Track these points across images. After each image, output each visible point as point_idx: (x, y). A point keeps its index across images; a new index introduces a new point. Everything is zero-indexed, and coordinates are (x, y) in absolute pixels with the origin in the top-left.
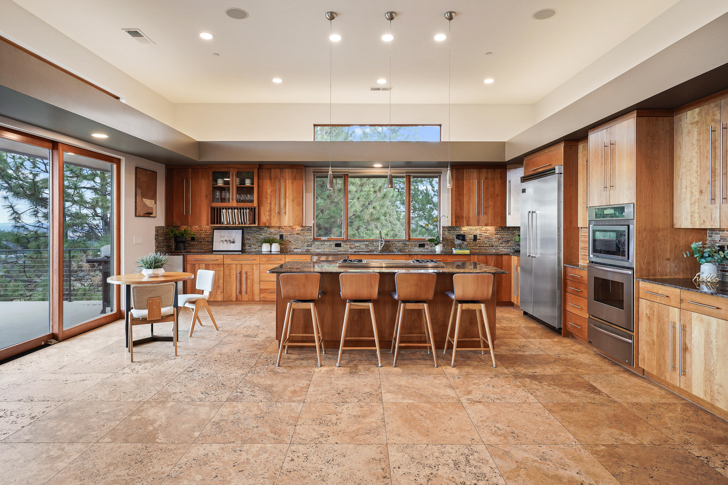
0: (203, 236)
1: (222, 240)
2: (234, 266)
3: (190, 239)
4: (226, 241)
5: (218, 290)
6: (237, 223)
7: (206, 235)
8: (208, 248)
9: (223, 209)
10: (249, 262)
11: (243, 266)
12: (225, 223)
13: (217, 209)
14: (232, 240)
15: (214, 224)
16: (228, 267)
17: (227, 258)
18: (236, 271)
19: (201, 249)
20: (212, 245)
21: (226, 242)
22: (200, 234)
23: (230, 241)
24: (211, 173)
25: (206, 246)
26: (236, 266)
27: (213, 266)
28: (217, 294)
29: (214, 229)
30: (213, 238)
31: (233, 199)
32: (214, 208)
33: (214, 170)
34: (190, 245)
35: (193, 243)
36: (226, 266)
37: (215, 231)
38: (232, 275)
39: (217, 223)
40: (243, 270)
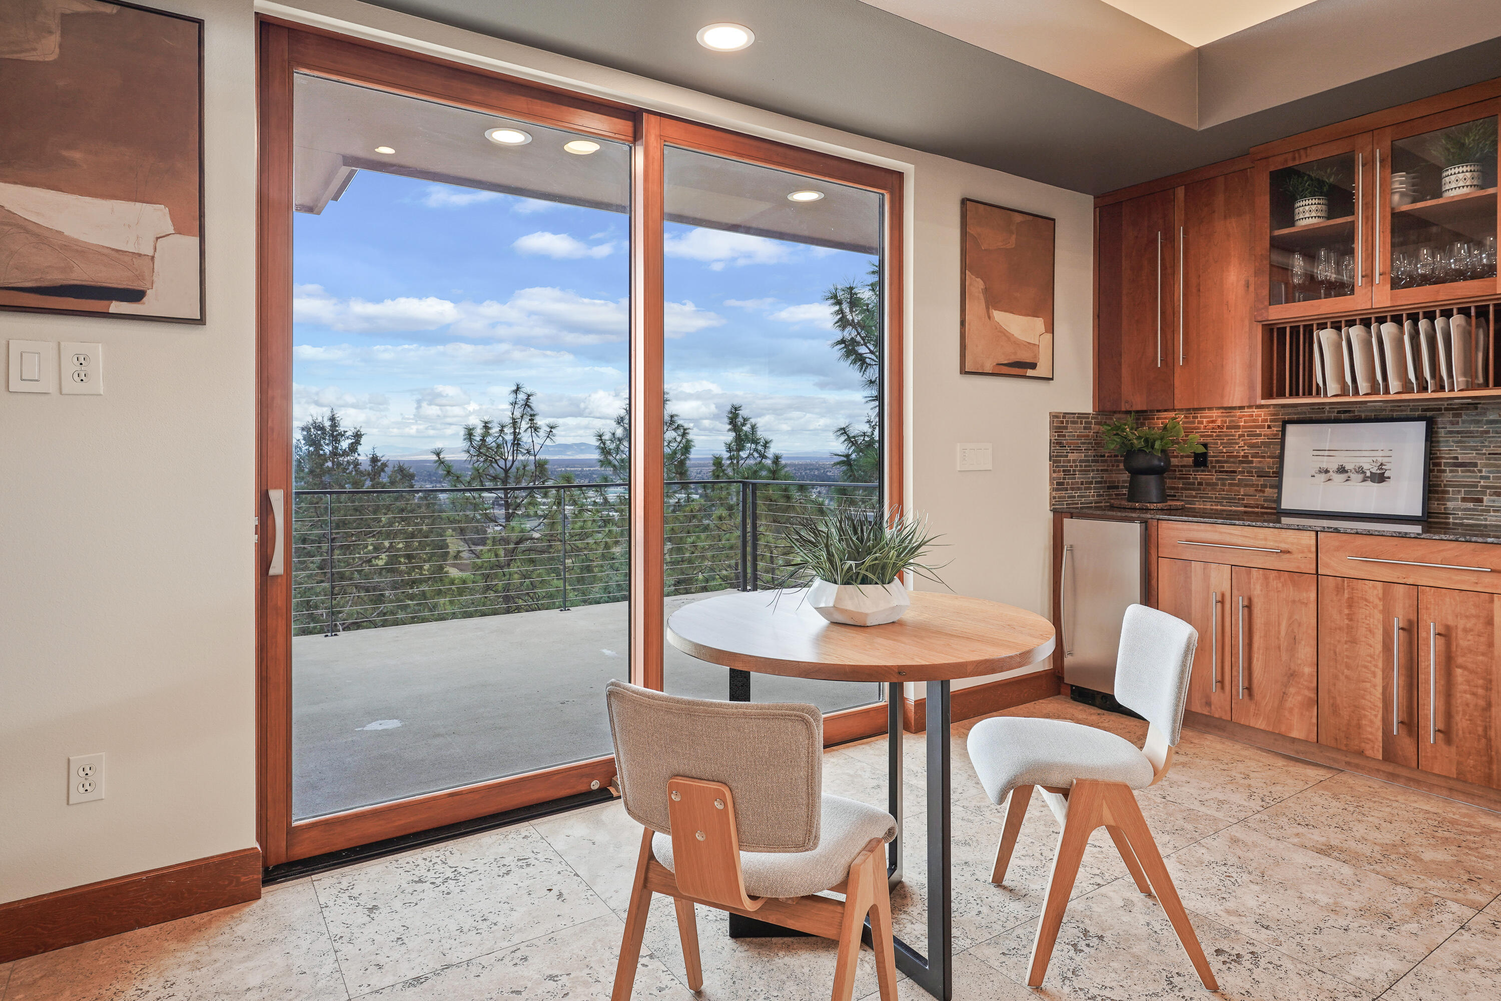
0: (1241, 448)
1: (1324, 466)
2: (1374, 593)
3: (1191, 460)
4: (1342, 470)
5: (1292, 690)
6: (1394, 385)
7: (1252, 446)
8: (1259, 498)
9: (1322, 326)
10: (1466, 581)
11: (1428, 597)
12: (1333, 388)
13: (1295, 330)
14: (1370, 467)
15: (1282, 394)
16: (1339, 590)
17: (1338, 549)
18: (1387, 614)
19: (1231, 501)
20: (1279, 487)
21: (1344, 476)
22: (1231, 443)
23: (1360, 470)
24: (1263, 184)
25: (1251, 490)
26: (1386, 593)
27: (1266, 578)
28: (1288, 705)
29: (1285, 423)
30: (1281, 457)
31: (1369, 276)
32: (1282, 331)
33: (1277, 164)
34: (1189, 486)
35: (1201, 476)
36: (1328, 584)
37: (1290, 428)
38: (1362, 631)
39: (1295, 393)
40: (1424, 615)
